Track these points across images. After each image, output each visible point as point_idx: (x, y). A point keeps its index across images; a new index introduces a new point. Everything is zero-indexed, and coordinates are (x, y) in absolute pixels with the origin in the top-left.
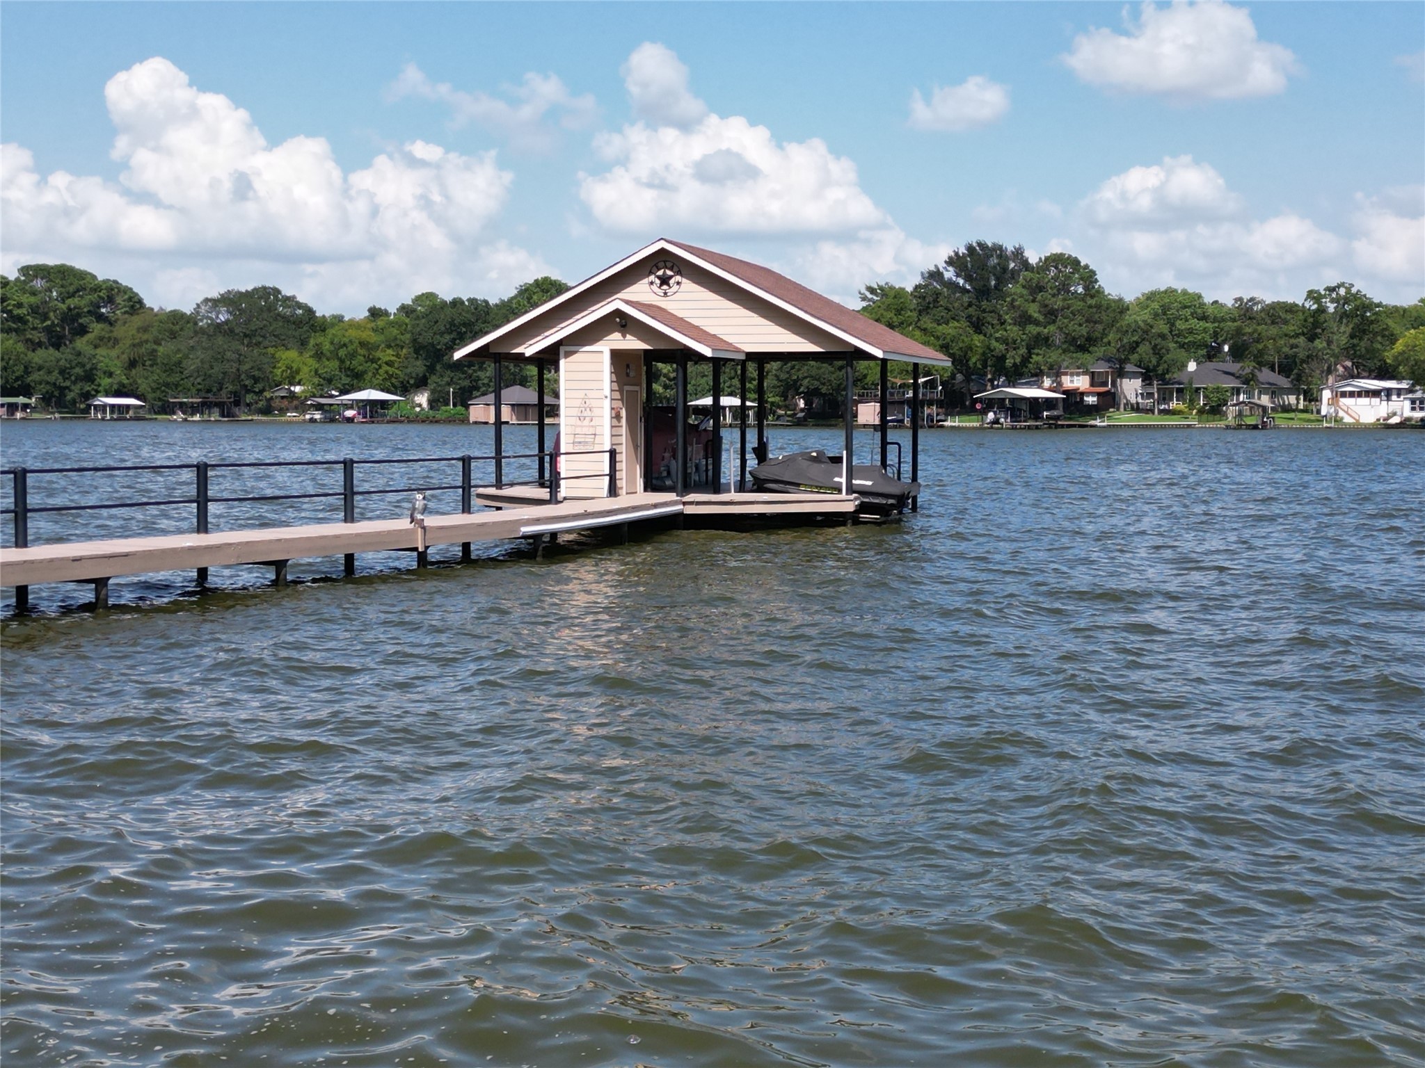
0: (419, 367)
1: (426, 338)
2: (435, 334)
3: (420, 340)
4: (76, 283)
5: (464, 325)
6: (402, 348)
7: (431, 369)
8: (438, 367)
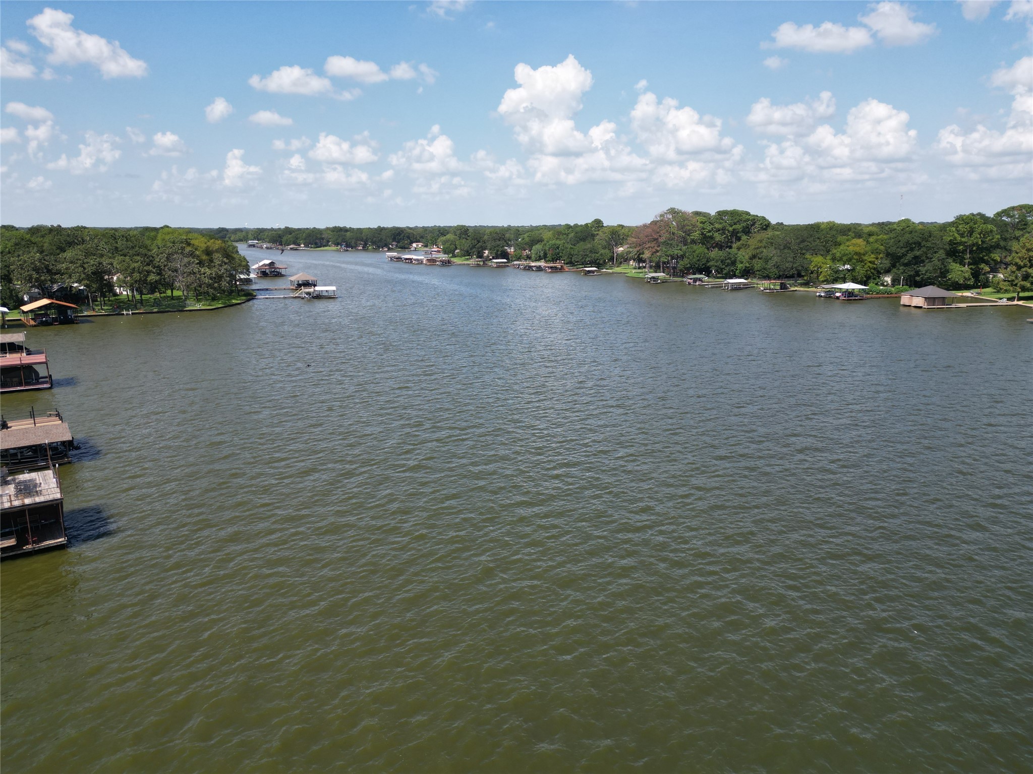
0: (887, 263)
1: (892, 250)
2: (898, 248)
3: (889, 251)
4: (738, 218)
5: (915, 243)
6: (880, 253)
7: (894, 266)
8: (897, 264)
